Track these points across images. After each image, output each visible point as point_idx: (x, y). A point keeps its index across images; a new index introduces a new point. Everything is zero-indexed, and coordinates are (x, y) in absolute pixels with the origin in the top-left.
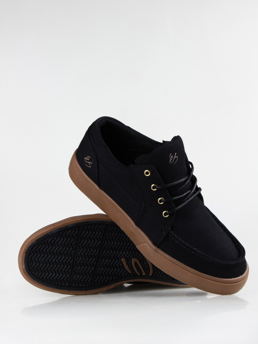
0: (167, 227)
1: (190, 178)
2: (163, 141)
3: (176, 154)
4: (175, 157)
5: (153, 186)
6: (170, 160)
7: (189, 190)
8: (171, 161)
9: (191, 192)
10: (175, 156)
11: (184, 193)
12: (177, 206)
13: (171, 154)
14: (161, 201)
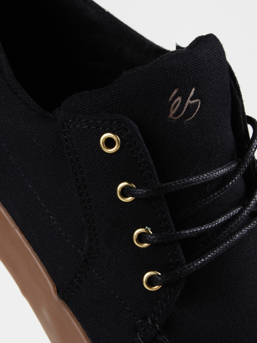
0: (150, 322)
1: (243, 170)
2: (178, 47)
3: (192, 94)
4: (189, 101)
5: (123, 189)
6: (172, 112)
7: (234, 207)
8: (175, 115)
9: (241, 212)
10: (192, 99)
11: (219, 217)
12: (190, 259)
13: (175, 92)
14: (141, 238)
